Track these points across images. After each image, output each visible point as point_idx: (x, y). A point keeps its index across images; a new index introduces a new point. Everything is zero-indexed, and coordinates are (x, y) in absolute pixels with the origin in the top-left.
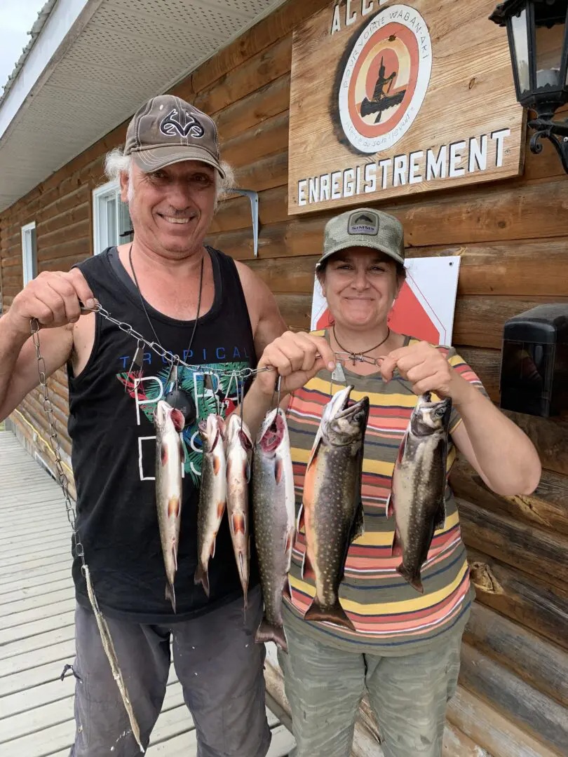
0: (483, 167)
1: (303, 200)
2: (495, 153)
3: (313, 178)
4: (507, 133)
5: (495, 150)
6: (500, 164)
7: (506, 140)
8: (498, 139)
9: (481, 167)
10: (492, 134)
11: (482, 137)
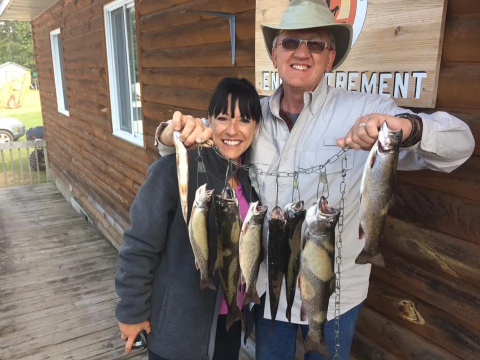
0: (405, 95)
1: (266, 86)
2: (414, 88)
3: (274, 72)
4: (424, 75)
5: (415, 86)
6: (418, 96)
7: (423, 80)
8: (417, 78)
9: (403, 96)
10: (413, 72)
11: (404, 73)
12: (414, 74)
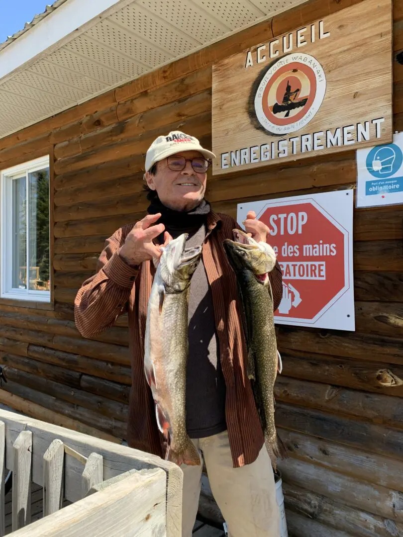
1: (225, 165)
3: (234, 151)
4: (383, 120)
5: (375, 130)
6: (379, 136)
7: (382, 124)
8: (376, 124)
9: (366, 139)
10: (372, 121)
11: (365, 123)
12: (373, 121)
